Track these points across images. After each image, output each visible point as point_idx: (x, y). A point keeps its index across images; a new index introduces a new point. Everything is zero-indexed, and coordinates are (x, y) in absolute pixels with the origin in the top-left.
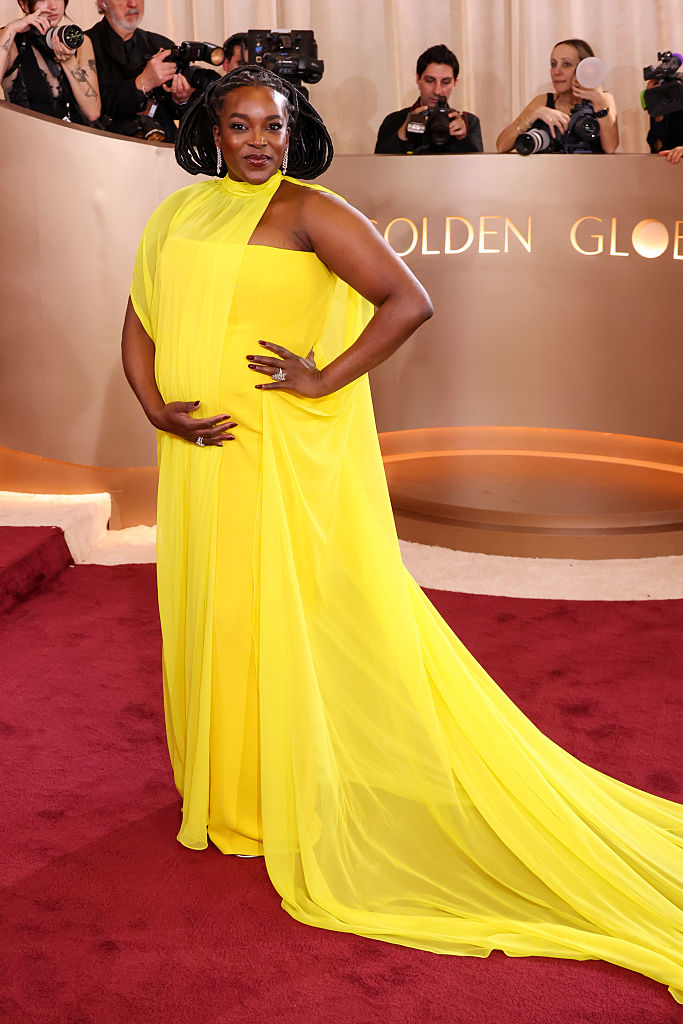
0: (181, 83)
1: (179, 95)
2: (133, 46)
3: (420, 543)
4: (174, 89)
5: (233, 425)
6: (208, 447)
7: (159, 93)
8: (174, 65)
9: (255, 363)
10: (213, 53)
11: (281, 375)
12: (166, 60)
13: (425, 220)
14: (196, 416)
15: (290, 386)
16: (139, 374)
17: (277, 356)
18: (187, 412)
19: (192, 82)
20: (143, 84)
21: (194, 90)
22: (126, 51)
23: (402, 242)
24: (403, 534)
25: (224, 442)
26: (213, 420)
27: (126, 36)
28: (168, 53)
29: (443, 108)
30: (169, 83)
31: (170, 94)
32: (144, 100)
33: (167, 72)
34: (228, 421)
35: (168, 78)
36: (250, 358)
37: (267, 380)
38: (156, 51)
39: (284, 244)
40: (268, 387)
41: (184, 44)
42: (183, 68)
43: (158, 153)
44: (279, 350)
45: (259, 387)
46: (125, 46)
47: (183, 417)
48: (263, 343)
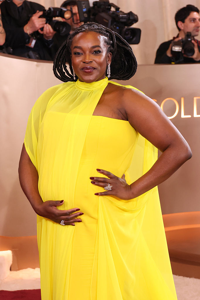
0: (48, 28)
1: (47, 35)
2: (23, 9)
3: (184, 276)
4: (45, 32)
5: (81, 214)
6: (67, 226)
7: (37, 34)
8: (44, 19)
9: (95, 181)
10: (66, 13)
11: (109, 187)
12: (40, 17)
13: (182, 100)
14: (61, 208)
15: (113, 193)
16: (29, 185)
17: (107, 177)
18: (56, 206)
19: (54, 28)
20: (28, 30)
21: (55, 32)
22: (19, 12)
23: (171, 112)
24: (175, 272)
25: (75, 223)
26: (70, 211)
27: (19, 4)
28: (41, 13)
29: (190, 38)
30: (42, 29)
31: (43, 35)
32: (28, 38)
33: (41, 23)
34: (79, 211)
35: (41, 26)
36: (91, 178)
37: (101, 190)
38: (35, 12)
39: (112, 116)
40: (102, 194)
41: (50, 9)
42: (49, 21)
43: (37, 66)
44: (108, 174)
45: (97, 194)
46: (18, 10)
47: (53, 209)
48: (98, 170)
